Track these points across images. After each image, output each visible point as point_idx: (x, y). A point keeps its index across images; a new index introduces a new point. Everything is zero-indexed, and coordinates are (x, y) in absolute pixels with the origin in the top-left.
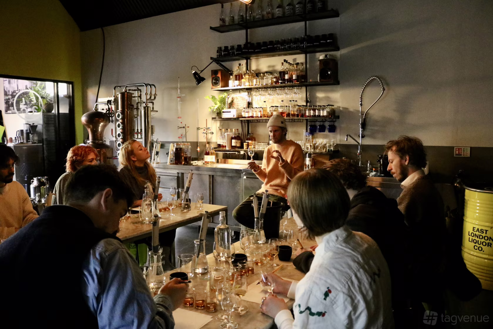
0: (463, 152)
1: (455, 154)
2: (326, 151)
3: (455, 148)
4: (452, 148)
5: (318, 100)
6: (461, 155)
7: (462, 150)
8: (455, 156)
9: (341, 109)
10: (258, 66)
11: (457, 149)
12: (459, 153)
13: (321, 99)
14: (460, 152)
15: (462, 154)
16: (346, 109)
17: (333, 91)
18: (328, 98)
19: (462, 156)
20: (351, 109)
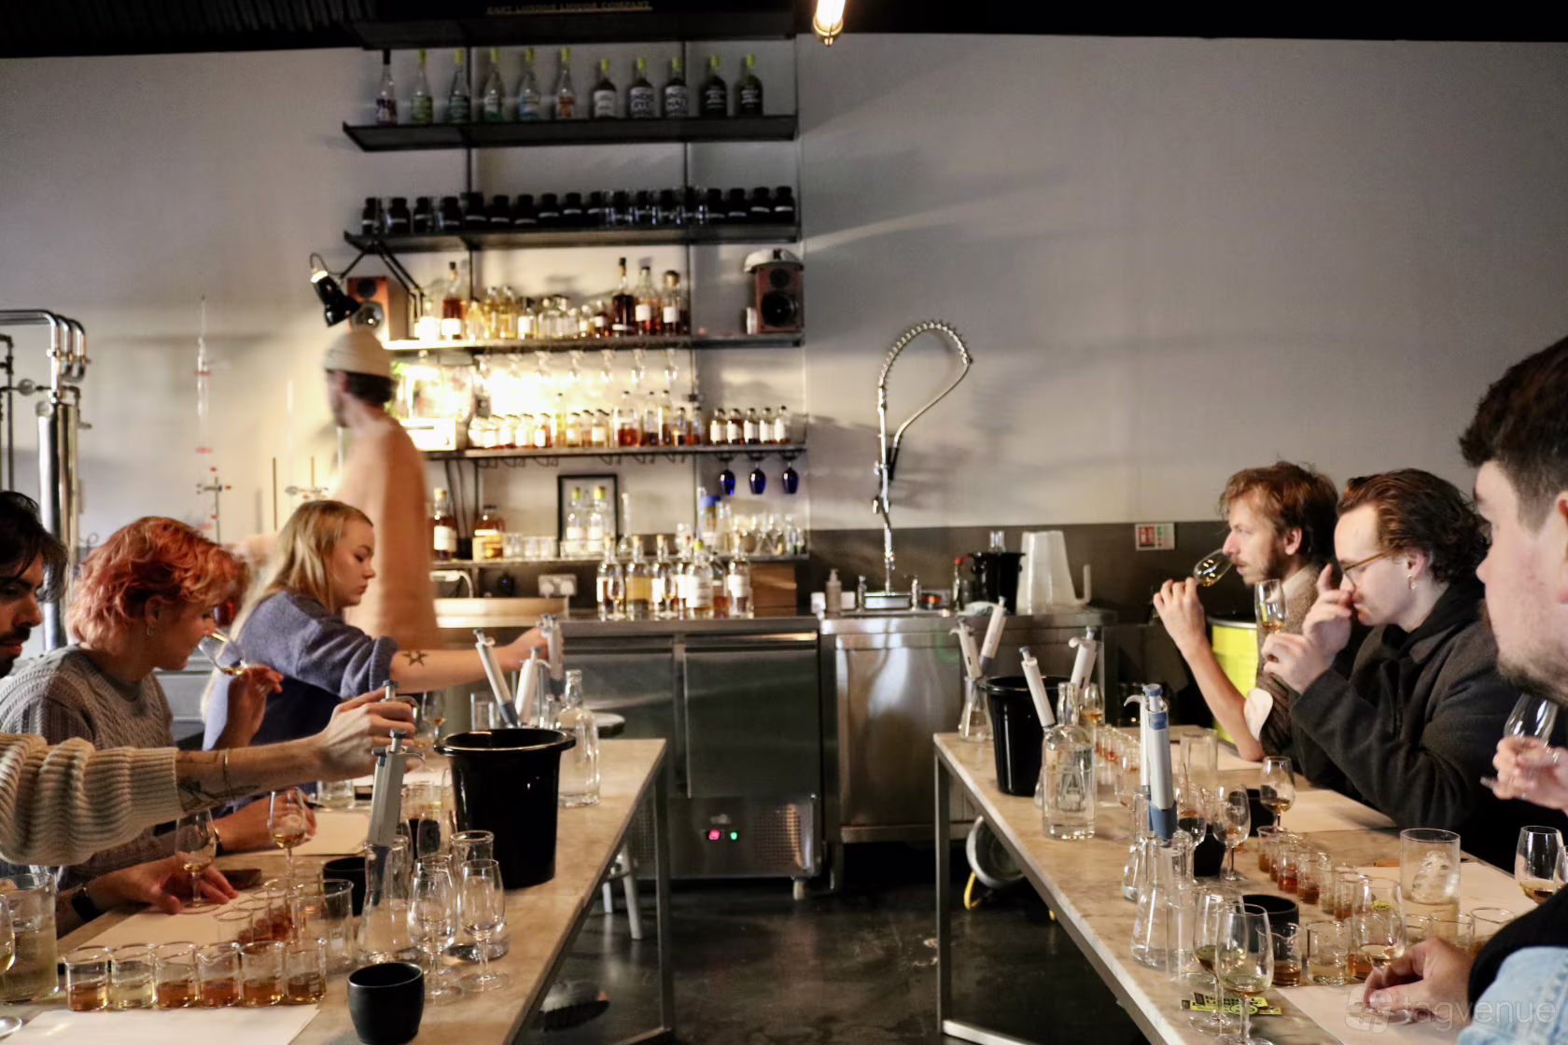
0: (1156, 536)
1: (1137, 543)
2: (784, 552)
3: (1137, 527)
4: (1129, 527)
5: (727, 393)
6: (1152, 545)
7: (1156, 531)
8: (1138, 548)
9: (811, 420)
10: (508, 274)
11: (1143, 531)
12: (1147, 539)
13: (740, 390)
14: (1150, 536)
15: (1156, 542)
16: (826, 421)
17: (774, 365)
18: (759, 388)
19: (1156, 548)
20: (844, 422)
